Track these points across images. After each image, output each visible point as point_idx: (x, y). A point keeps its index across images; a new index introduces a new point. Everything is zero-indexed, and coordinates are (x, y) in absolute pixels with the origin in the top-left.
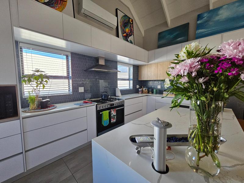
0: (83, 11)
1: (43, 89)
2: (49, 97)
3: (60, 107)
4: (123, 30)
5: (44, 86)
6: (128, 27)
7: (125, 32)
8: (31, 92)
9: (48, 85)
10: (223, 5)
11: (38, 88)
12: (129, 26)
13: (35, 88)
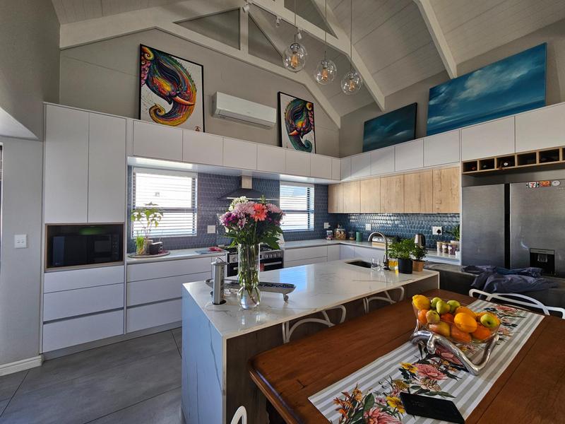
0: (217, 112)
1: (156, 226)
2: (162, 239)
3: (175, 254)
4: (291, 126)
5: (156, 223)
6: (303, 118)
7: (296, 129)
8: (140, 232)
9: (161, 222)
10: (474, 70)
11: (150, 225)
12: (305, 115)
13: (146, 226)
